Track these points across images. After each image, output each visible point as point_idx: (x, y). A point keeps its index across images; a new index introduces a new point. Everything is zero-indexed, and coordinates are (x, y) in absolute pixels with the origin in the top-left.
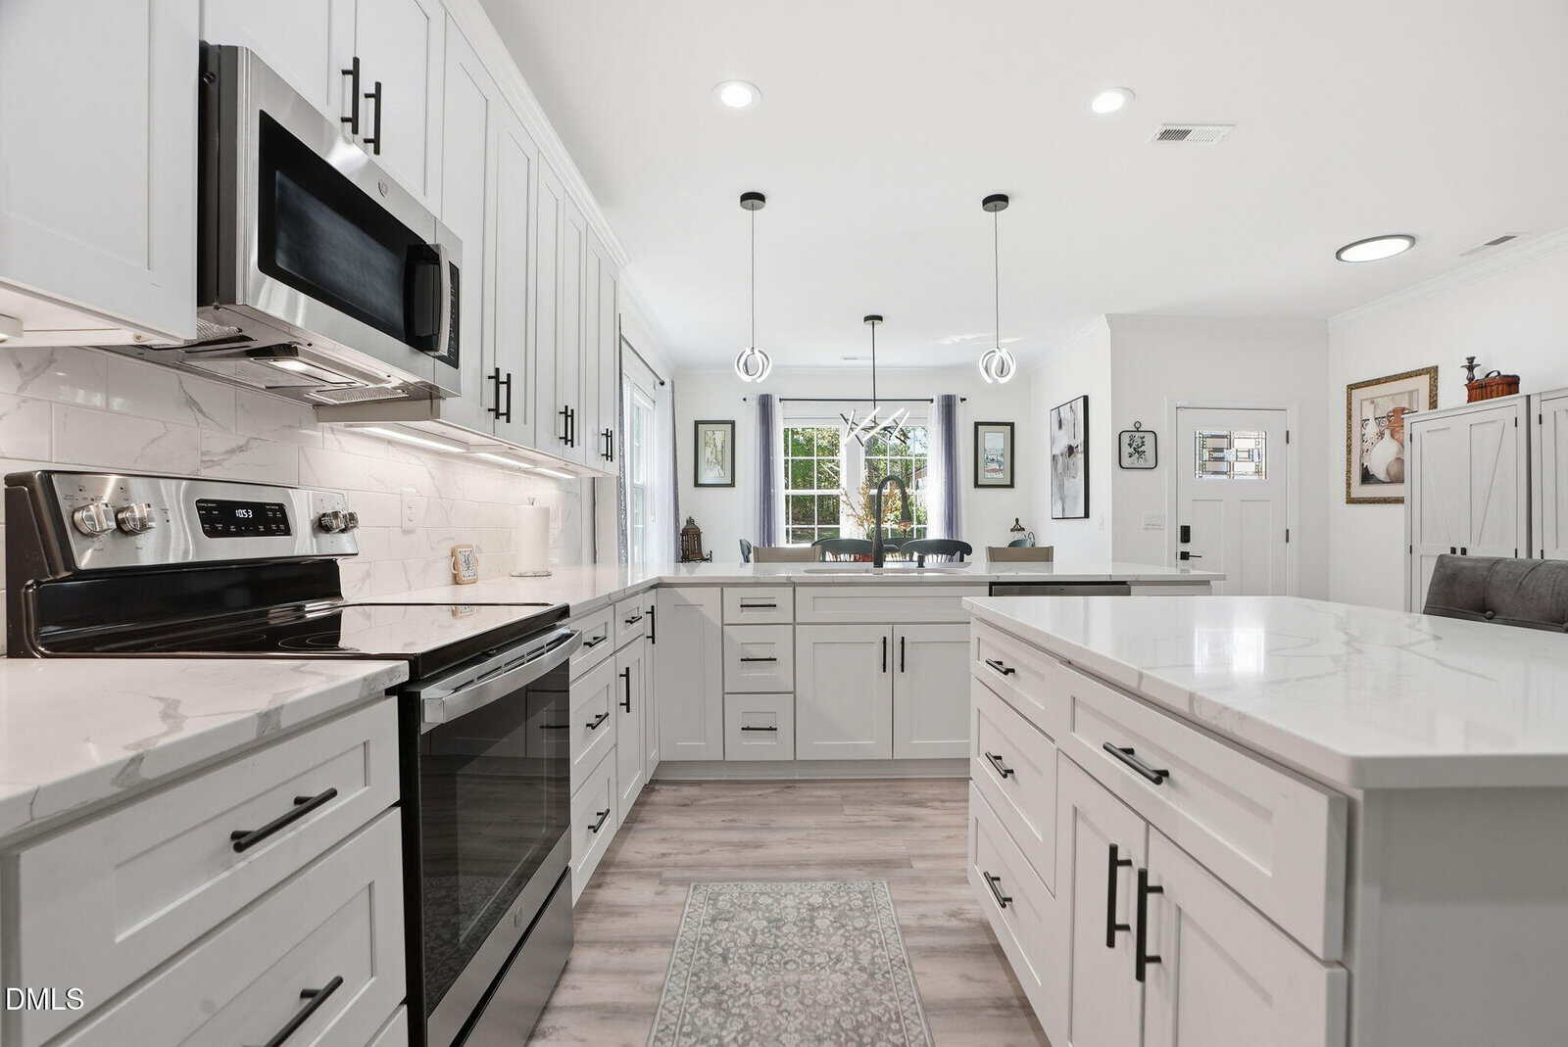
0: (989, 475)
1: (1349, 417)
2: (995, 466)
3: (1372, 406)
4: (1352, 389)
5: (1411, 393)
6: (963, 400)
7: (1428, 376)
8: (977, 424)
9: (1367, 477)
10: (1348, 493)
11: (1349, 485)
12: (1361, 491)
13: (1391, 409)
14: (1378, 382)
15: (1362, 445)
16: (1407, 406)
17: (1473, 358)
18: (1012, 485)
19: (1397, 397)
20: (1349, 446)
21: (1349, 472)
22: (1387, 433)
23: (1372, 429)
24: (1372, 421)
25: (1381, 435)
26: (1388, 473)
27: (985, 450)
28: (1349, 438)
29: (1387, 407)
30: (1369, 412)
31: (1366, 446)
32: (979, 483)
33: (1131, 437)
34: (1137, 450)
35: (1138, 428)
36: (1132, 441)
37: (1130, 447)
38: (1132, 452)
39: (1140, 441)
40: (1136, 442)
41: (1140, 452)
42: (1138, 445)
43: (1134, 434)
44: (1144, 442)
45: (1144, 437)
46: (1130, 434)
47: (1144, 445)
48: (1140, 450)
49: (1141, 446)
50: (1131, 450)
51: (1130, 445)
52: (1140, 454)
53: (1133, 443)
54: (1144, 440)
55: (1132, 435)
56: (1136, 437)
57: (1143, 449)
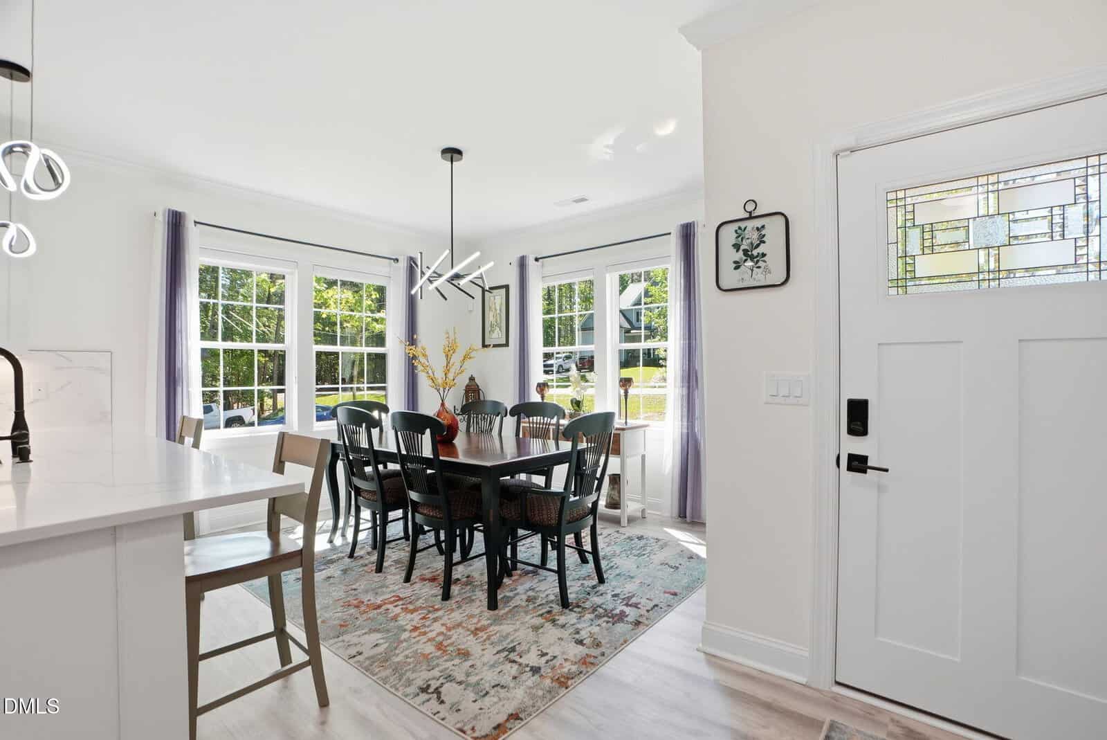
33: (739, 231)
34: (750, 253)
35: (750, 213)
36: (740, 239)
37: (737, 251)
38: (741, 259)
39: (755, 236)
40: (748, 239)
41: (757, 256)
42: (752, 243)
43: (743, 225)
44: (764, 235)
45: (763, 227)
46: (735, 226)
47: (764, 242)
48: (755, 253)
49: (758, 246)
50: (739, 256)
51: (737, 247)
52: (755, 260)
53: (742, 241)
54: (763, 232)
55: (740, 228)
56: (747, 229)
57: (761, 250)
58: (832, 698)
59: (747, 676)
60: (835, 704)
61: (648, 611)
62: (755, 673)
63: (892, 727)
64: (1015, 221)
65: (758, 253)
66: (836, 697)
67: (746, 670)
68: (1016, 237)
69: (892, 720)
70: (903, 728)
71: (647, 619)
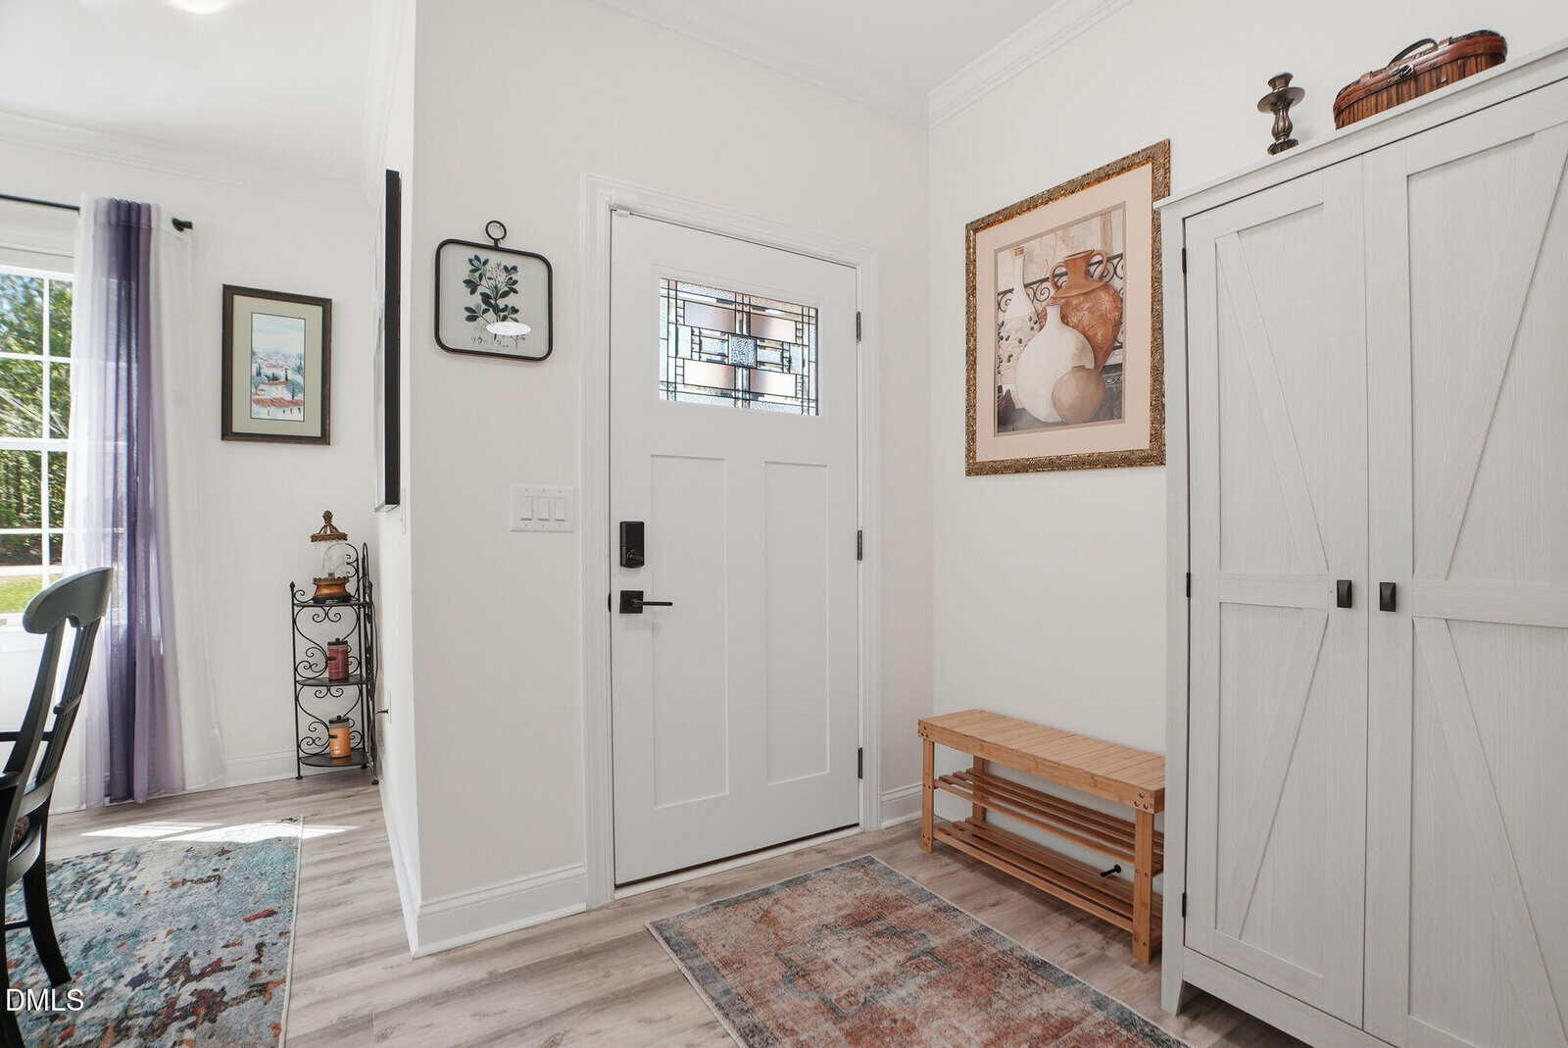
0: (262, 412)
1: (971, 290)
2: (281, 392)
3: (1019, 260)
4: (976, 231)
5: (1105, 214)
6: (180, 225)
7: (1150, 165)
8: (230, 292)
9: (1007, 416)
10: (971, 452)
11: (971, 436)
12: (995, 446)
13: (1060, 257)
14: (1031, 204)
15: (998, 346)
16: (1097, 246)
17: (1287, 77)
18: (324, 439)
19: (1073, 231)
20: (971, 354)
21: (971, 406)
22: (1053, 314)
23: (1020, 308)
24: (1019, 291)
25: (1040, 319)
26: (1055, 400)
27: (253, 354)
28: (971, 334)
29: (1052, 255)
30: (1012, 274)
31: (1006, 348)
32: (236, 429)
33: (475, 262)
34: (493, 302)
35: (496, 241)
36: (477, 274)
37: (472, 293)
38: (478, 306)
39: (502, 277)
40: (490, 279)
41: (503, 310)
42: (496, 287)
43: (483, 255)
44: (515, 282)
45: (515, 268)
46: (471, 253)
47: (516, 292)
48: (501, 303)
49: (505, 295)
50: (476, 300)
51: (472, 285)
52: (502, 314)
53: (481, 279)
54: (515, 277)
55: (477, 258)
56: (489, 263)
57: (510, 301)
58: (624, 905)
59: (515, 945)
60: (628, 909)
61: (257, 961)
62: (521, 936)
63: (694, 896)
64: (762, 347)
65: (507, 306)
66: (624, 902)
67: (507, 939)
68: (763, 363)
69: (686, 890)
70: (700, 889)
71: (271, 972)
